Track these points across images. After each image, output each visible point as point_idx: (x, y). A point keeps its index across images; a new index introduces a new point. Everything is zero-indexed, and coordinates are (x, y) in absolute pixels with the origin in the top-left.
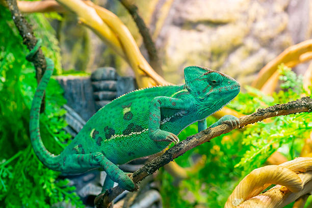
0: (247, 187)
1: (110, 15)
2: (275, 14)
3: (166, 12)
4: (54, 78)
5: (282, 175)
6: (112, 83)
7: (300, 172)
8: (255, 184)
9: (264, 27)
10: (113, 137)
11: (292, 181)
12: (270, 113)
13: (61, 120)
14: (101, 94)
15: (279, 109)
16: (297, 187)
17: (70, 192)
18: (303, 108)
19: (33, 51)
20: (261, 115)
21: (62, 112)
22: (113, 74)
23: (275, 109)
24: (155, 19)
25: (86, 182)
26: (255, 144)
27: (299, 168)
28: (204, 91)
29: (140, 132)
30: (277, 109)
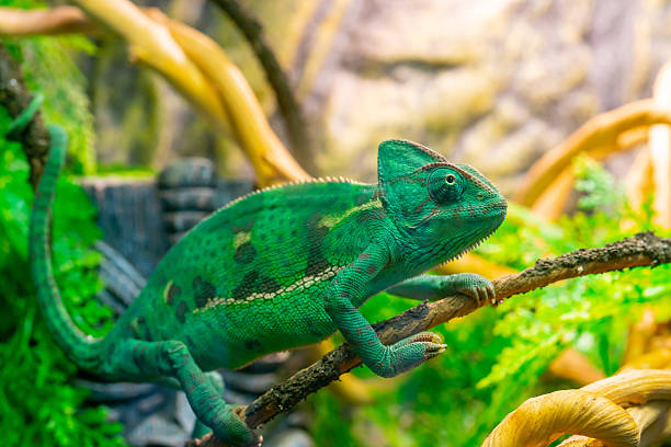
0: (511, 441)
1: (203, 43)
2: (561, 48)
3: (327, 39)
4: (74, 181)
5: (592, 414)
6: (204, 195)
7: (632, 405)
8: (529, 434)
9: (537, 74)
10: (211, 304)
11: (616, 427)
12: (565, 270)
13: (90, 275)
14: (179, 219)
15: (585, 259)
16: (628, 440)
17: (109, 436)
18: (641, 257)
19: (20, 121)
20: (544, 275)
21: (92, 259)
22: (207, 175)
23: (575, 261)
24: (303, 56)
25: (145, 415)
26: (524, 334)
27: (628, 396)
28: (418, 210)
29: (273, 294)
30: (582, 261)
